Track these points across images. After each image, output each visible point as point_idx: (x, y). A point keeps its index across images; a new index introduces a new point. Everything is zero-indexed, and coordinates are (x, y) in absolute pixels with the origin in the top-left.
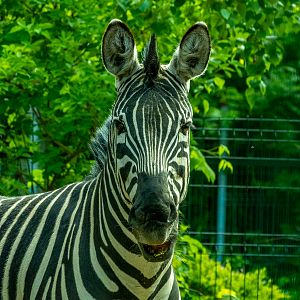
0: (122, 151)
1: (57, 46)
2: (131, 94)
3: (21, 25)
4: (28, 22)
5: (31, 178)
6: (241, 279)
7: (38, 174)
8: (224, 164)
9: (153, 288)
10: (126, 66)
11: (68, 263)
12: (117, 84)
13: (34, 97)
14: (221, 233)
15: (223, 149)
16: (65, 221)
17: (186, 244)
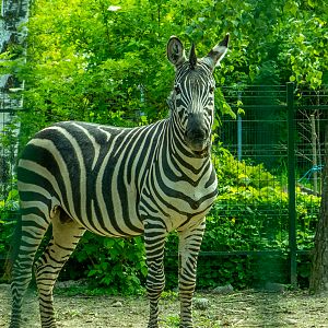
0: (179, 103)
1: (152, 52)
2: (183, 73)
3: (133, 41)
4: (137, 40)
5: (141, 120)
6: (251, 169)
7: (144, 118)
8: (240, 111)
9: (200, 174)
10: (180, 59)
11: (156, 162)
12: (175, 69)
13: (141, 79)
14: (240, 145)
15: (239, 102)
16: (155, 140)
17: (222, 152)
